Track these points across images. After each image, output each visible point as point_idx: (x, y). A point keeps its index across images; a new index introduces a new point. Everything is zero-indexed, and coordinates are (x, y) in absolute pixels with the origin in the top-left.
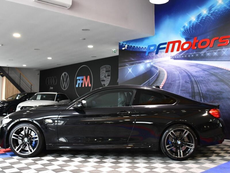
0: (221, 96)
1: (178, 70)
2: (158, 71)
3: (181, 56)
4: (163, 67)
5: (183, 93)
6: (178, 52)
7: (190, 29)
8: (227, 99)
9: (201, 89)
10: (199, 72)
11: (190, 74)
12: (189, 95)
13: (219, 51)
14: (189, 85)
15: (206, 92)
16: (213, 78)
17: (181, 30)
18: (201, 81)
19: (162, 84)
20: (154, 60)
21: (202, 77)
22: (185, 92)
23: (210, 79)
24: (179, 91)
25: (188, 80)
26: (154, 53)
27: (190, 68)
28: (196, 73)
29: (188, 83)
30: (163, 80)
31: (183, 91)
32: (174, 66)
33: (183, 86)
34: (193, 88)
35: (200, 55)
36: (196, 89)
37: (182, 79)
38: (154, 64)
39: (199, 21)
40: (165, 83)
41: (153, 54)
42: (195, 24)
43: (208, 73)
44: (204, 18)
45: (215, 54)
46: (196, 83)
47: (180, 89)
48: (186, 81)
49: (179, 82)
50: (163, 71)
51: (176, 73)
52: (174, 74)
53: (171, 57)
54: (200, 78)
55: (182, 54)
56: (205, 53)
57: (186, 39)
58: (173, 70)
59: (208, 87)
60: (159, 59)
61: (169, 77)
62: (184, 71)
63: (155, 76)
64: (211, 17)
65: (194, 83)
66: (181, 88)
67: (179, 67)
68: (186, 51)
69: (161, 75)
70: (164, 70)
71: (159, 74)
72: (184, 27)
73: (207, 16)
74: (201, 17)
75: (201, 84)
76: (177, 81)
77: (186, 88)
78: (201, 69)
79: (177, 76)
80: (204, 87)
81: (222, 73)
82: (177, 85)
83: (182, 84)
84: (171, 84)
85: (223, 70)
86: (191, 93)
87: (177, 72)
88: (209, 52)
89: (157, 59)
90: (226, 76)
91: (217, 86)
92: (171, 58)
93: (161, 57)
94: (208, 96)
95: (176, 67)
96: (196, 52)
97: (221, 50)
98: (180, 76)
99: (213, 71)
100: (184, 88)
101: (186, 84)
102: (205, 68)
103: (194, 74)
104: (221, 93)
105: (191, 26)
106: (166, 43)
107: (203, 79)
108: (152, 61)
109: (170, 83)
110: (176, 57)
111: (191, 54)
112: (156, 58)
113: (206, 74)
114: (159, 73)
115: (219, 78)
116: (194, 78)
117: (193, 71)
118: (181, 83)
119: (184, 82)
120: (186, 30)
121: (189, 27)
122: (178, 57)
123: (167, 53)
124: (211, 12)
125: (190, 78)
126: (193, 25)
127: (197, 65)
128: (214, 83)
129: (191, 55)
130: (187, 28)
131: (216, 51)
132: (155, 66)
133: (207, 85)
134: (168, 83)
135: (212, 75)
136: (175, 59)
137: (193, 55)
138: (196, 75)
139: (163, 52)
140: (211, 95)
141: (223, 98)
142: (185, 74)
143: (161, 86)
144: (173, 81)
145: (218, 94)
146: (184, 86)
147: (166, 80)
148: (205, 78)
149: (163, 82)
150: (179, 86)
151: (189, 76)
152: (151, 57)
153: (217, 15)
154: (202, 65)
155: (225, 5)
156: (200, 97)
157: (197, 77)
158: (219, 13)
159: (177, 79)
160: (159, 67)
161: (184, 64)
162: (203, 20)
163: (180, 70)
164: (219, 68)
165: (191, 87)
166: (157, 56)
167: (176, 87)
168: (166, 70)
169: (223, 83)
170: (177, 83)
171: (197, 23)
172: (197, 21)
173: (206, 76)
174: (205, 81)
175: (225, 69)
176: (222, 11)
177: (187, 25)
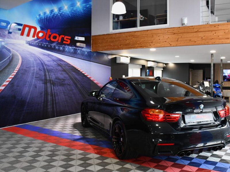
0: (63, 83)
1: (32, 57)
2: (11, 55)
3: (36, 43)
4: (17, 51)
5: (37, 80)
6: (34, 38)
7: (44, 19)
8: (67, 85)
9: (52, 77)
10: (50, 62)
11: (43, 63)
12: (42, 82)
13: (63, 47)
14: (42, 73)
15: (54, 79)
16: (60, 68)
17: (36, 17)
18: (51, 70)
19: (16, 70)
20: (6, 39)
21: (52, 66)
22: (39, 79)
23: (58, 69)
24: (33, 78)
25: (42, 68)
26: (6, 30)
27: (43, 56)
28: (48, 62)
29: (41, 70)
30: (17, 65)
31: (37, 79)
32: (28, 52)
33: (37, 74)
34: (45, 75)
35: (51, 46)
36: (48, 76)
37: (36, 66)
38: (6, 44)
39: (52, 16)
40: (19, 69)
41: (4, 32)
42: (48, 17)
43: (56, 63)
44: (55, 15)
45: (61, 48)
46: (48, 71)
47: (34, 76)
48: (40, 69)
49: (33, 69)
50: (17, 56)
51: (30, 59)
52: (29, 60)
53: (26, 41)
54: (51, 67)
55: (36, 42)
56: (55, 46)
57: (41, 28)
58: (28, 56)
59: (56, 75)
60: (12, 40)
61: (24, 62)
62: (38, 58)
63: (8, 59)
64: (60, 17)
65: (46, 71)
66: (36, 75)
67: (34, 54)
68: (40, 40)
69: (15, 59)
70: (18, 54)
71: (12, 58)
72: (40, 15)
73: (57, 14)
74: (53, 13)
75: (51, 73)
76: (32, 68)
77: (39, 75)
78: (51, 59)
79: (32, 63)
80: (54, 75)
81: (65, 65)
82: (32, 72)
83: (36, 72)
84: (26, 71)
85: (66, 63)
86: (44, 80)
87: (32, 58)
88: (57, 46)
89: (10, 40)
90: (67, 67)
91: (61, 75)
92: (26, 43)
93: (15, 39)
94: (56, 83)
95: (31, 54)
96: (48, 43)
97: (64, 47)
98: (35, 63)
99: (59, 62)
100: (38, 76)
101: (40, 71)
102: (54, 58)
103: (47, 63)
104: (64, 80)
105: (46, 18)
106: (22, 24)
107: (53, 69)
108: (3, 40)
109: (24, 70)
110: (31, 43)
111: (44, 43)
112: (8, 38)
113: (55, 64)
114: (12, 56)
115: (63, 69)
116: (46, 67)
117: (46, 59)
118: (35, 70)
119: (38, 70)
120: (41, 18)
121: (44, 17)
122: (33, 43)
123: (22, 36)
124: (60, 13)
125: (43, 66)
126: (47, 17)
127: (49, 55)
128: (60, 72)
129: (44, 45)
130: (42, 18)
131: (61, 46)
132: (6, 47)
133: (56, 74)
134: (23, 69)
135: (59, 65)
136: (30, 45)
137: (46, 45)
138: (48, 64)
139: (18, 33)
140: (58, 82)
141: (65, 84)
142: (39, 61)
143: (15, 72)
144: (28, 68)
145: (62, 81)
146: (39, 74)
147: (21, 66)
148: (54, 67)
149: (17, 68)
150: (33, 73)
151: (42, 64)
152: (2, 34)
153: (64, 18)
154: (52, 56)
155: (68, 12)
156: (51, 83)
157: (49, 66)
158: (65, 16)
159: (32, 66)
160: (13, 49)
161: (38, 52)
162: (55, 16)
163: (35, 57)
164: (63, 60)
165: (43, 75)
166: (10, 36)
167: (31, 74)
168: (20, 54)
169: (65, 73)
170: (32, 70)
171: (50, 16)
172: (50, 15)
173: (56, 66)
174: (54, 70)
175: (67, 62)
176: (66, 16)
177: (42, 15)
